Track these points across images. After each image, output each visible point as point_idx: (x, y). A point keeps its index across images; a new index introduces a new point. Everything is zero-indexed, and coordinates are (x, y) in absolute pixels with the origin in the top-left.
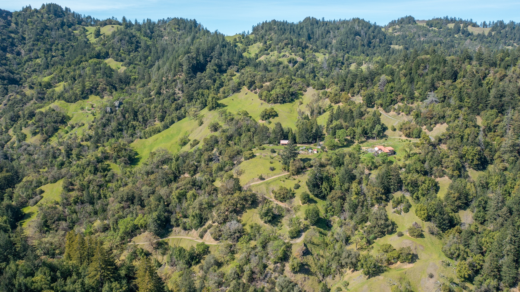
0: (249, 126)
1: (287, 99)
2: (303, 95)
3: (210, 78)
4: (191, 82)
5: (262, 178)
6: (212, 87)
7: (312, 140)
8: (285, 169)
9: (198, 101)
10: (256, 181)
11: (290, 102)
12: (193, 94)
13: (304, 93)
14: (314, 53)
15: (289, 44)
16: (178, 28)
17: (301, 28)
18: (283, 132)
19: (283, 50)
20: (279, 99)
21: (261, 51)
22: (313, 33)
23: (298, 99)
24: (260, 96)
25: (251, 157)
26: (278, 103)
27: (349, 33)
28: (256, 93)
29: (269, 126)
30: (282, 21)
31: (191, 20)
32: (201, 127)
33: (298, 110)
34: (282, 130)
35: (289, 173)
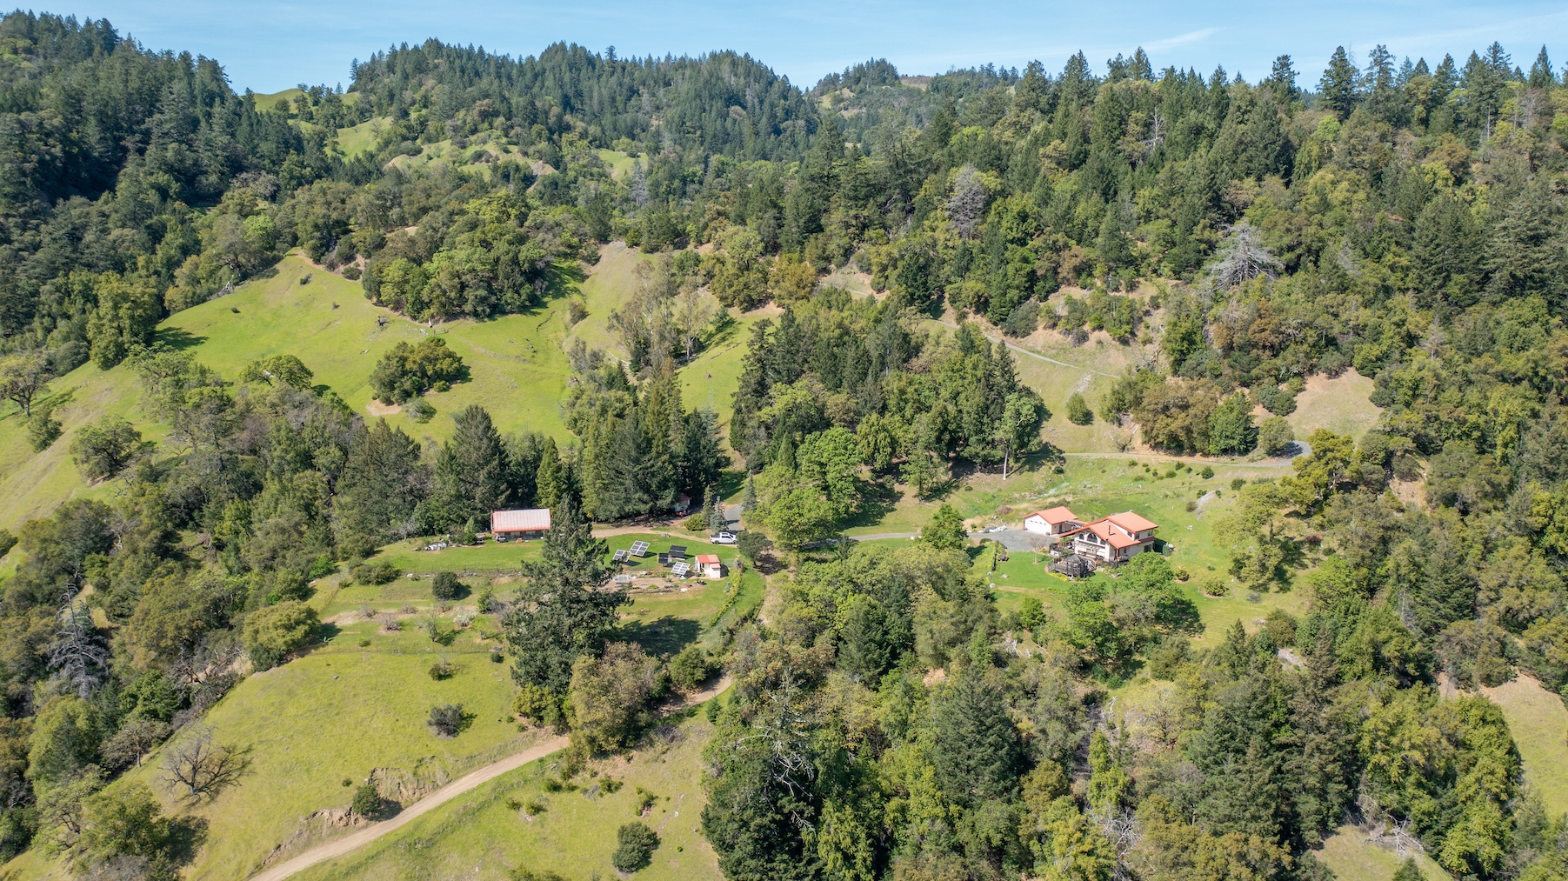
0: (306, 434)
1: (509, 295)
2: (584, 278)
3: (134, 219)
4: (28, 237)
5: (378, 807)
6: (141, 261)
7: (677, 499)
8: (537, 714)
9: (62, 324)
10: (335, 833)
11: (523, 309)
12: (36, 293)
13: (587, 269)
14: (594, 151)
15: (496, 114)
16: (28, 51)
17: (536, 76)
18: (503, 465)
19: (473, 138)
20: (470, 294)
21: (387, 143)
22: (579, 94)
23: (560, 294)
24: (374, 288)
25: (300, 648)
26: (463, 314)
27: (705, 94)
28: (352, 275)
29: (417, 432)
30: (465, 46)
31: (88, 23)
32: (47, 453)
33: (568, 346)
34: (497, 449)
35: (565, 742)
